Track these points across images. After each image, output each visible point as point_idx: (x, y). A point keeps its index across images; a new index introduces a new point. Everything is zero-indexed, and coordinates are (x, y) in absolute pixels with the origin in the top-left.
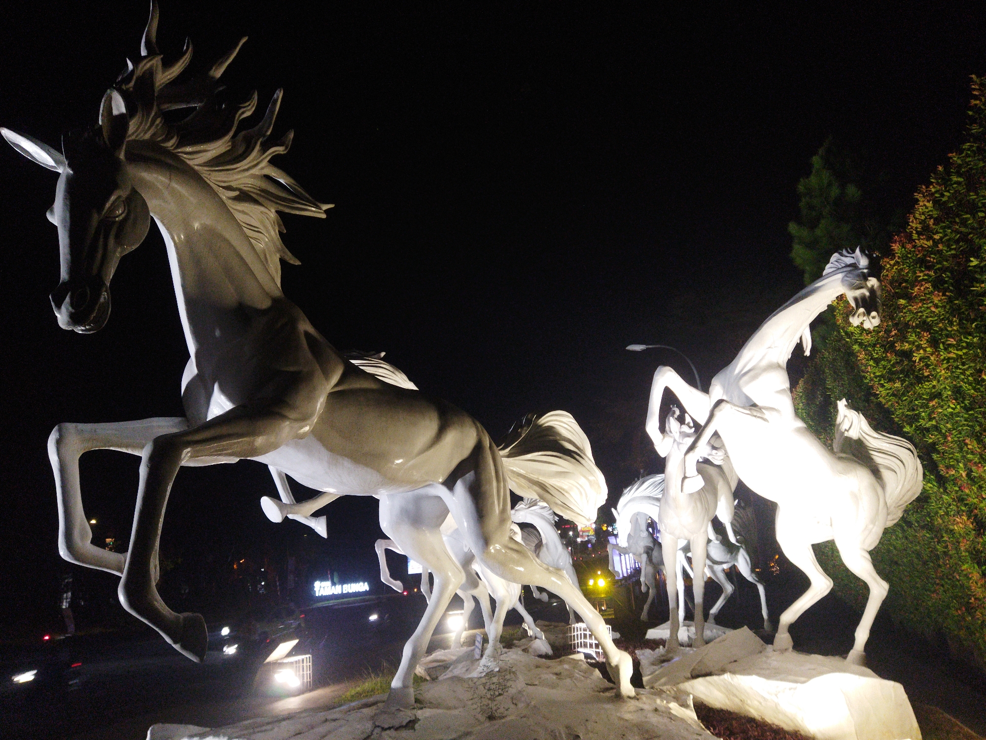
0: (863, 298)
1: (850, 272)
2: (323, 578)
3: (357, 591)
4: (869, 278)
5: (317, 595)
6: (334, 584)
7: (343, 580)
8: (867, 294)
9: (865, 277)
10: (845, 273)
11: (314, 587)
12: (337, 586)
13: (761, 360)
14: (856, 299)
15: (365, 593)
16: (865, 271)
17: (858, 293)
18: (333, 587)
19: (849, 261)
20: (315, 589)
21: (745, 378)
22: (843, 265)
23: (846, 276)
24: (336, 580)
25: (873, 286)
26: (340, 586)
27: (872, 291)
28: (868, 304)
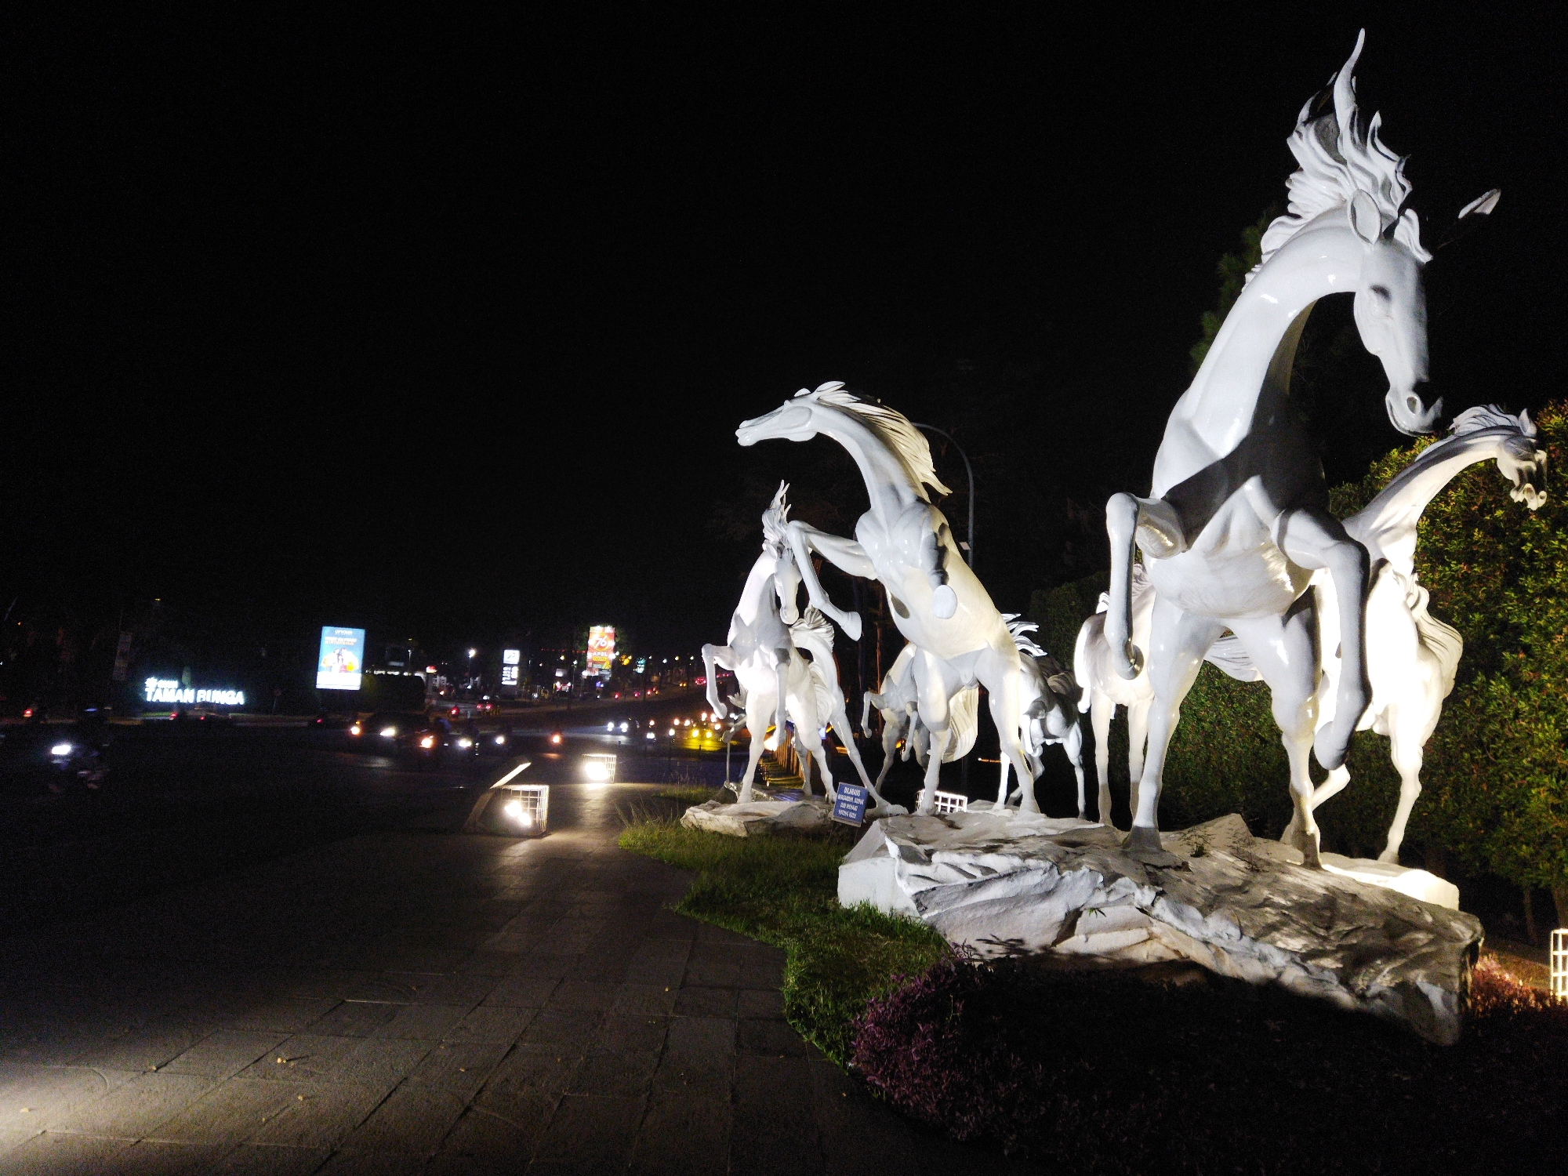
0: (1530, 472)
1: (1512, 437)
2: (163, 674)
3: (222, 703)
4: (1538, 451)
5: (149, 699)
6: (182, 686)
7: (198, 683)
8: (1535, 468)
9: (1533, 449)
10: (1505, 437)
11: (145, 686)
12: (187, 690)
13: (1404, 519)
14: (1520, 471)
15: (237, 708)
16: (1533, 441)
17: (1524, 465)
18: (180, 691)
19: (1501, 421)
20: (146, 690)
21: (1385, 537)
22: (1493, 425)
23: (1506, 441)
24: (186, 679)
25: (1540, 461)
26: (193, 691)
27: (1538, 464)
28: (1535, 479)
